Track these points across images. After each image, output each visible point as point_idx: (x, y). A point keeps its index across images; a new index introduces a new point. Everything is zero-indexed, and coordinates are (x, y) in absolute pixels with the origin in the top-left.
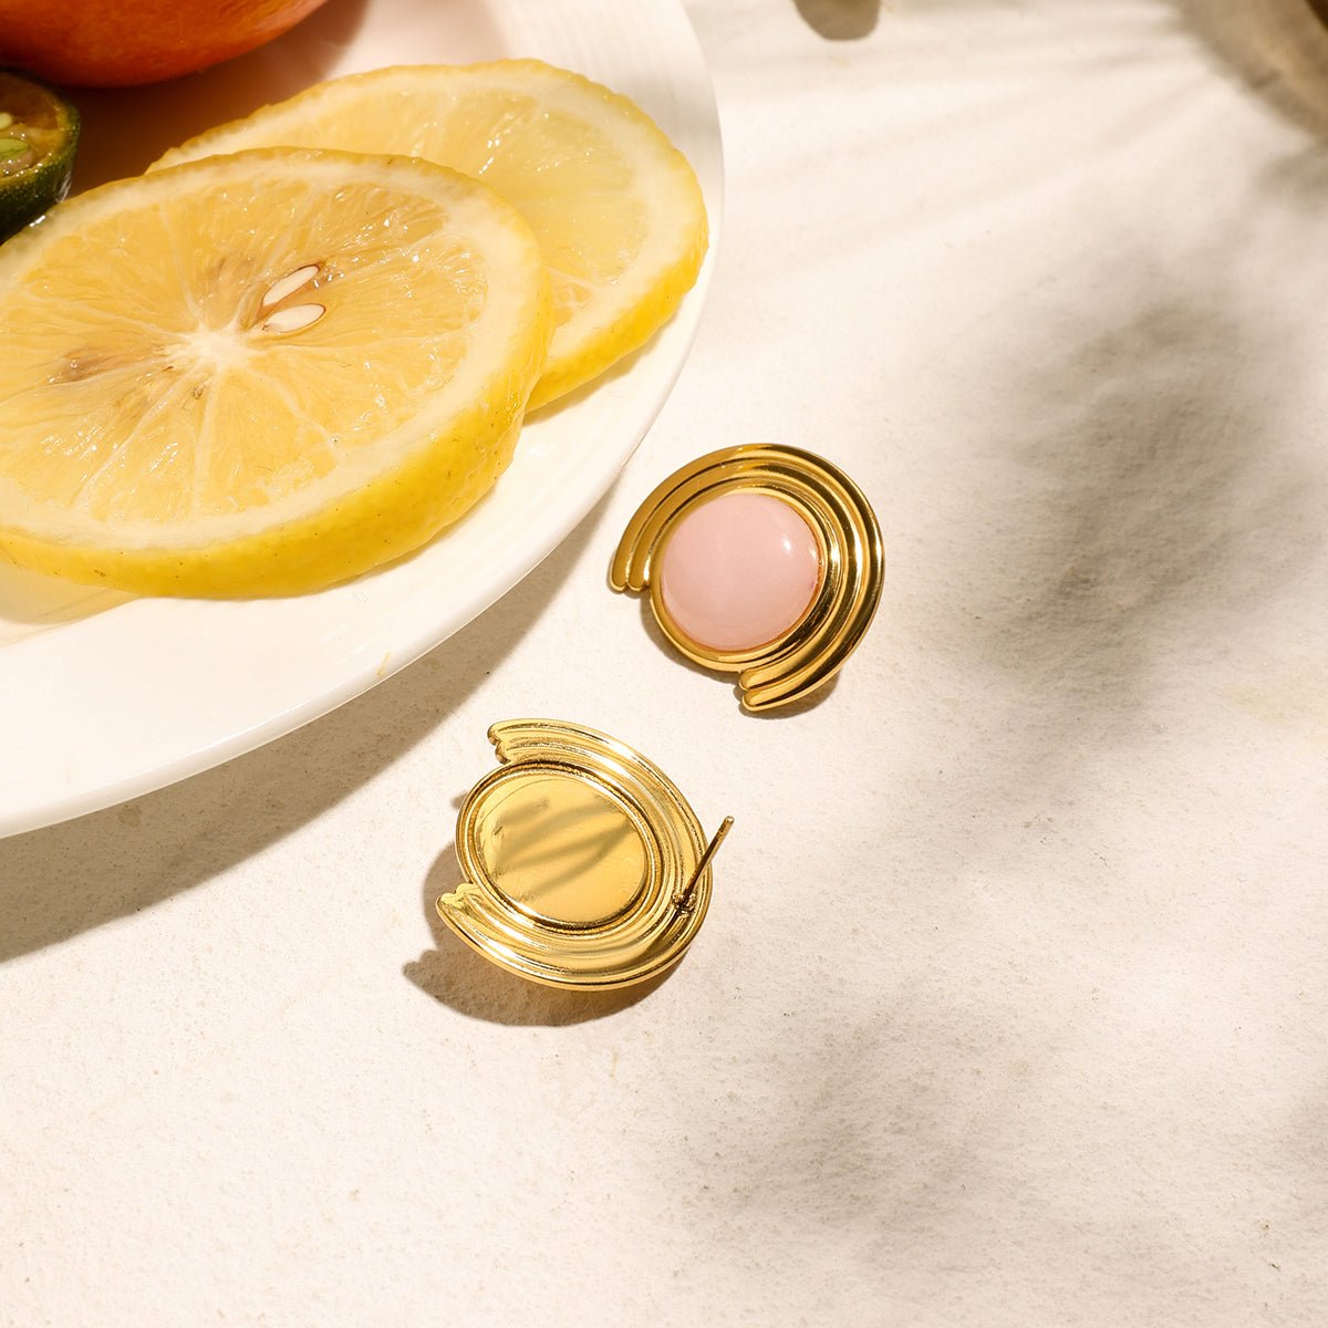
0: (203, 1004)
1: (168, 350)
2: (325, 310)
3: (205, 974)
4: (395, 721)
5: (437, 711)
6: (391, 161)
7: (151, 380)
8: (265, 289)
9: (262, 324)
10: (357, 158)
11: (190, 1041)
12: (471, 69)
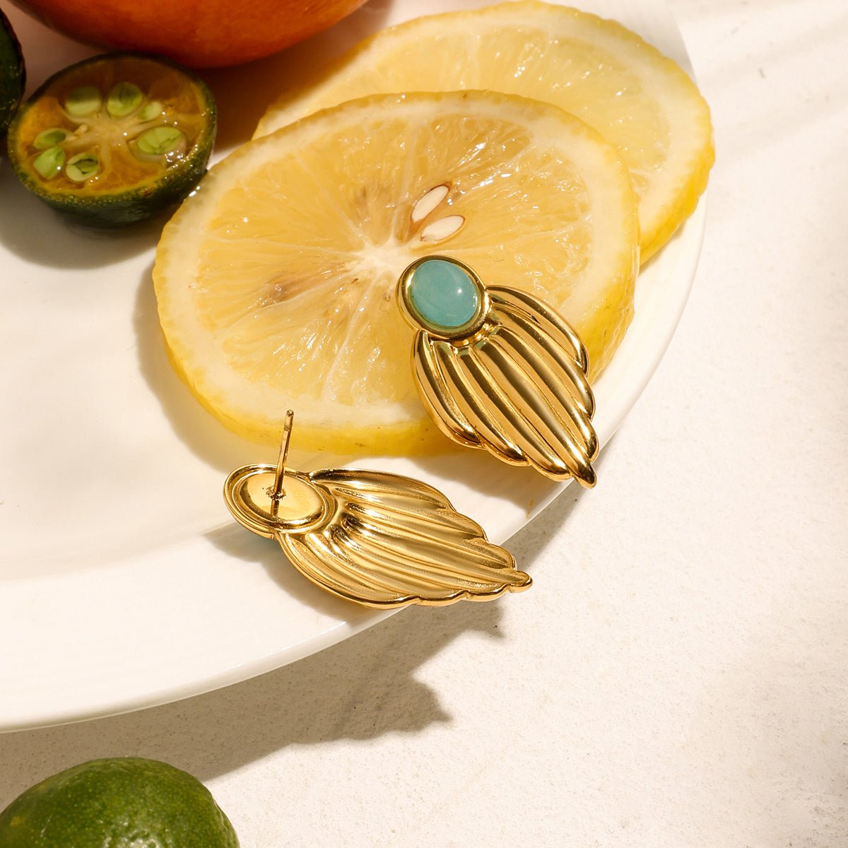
0: (417, 776)
1: (348, 266)
2: (464, 219)
3: (414, 752)
4: (514, 543)
5: (544, 533)
6: (465, 95)
7: (345, 292)
8: (410, 210)
9: (417, 237)
10: (437, 97)
11: (413, 805)
12: (481, 12)
